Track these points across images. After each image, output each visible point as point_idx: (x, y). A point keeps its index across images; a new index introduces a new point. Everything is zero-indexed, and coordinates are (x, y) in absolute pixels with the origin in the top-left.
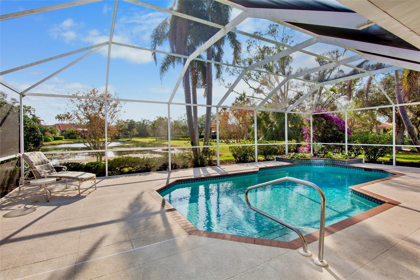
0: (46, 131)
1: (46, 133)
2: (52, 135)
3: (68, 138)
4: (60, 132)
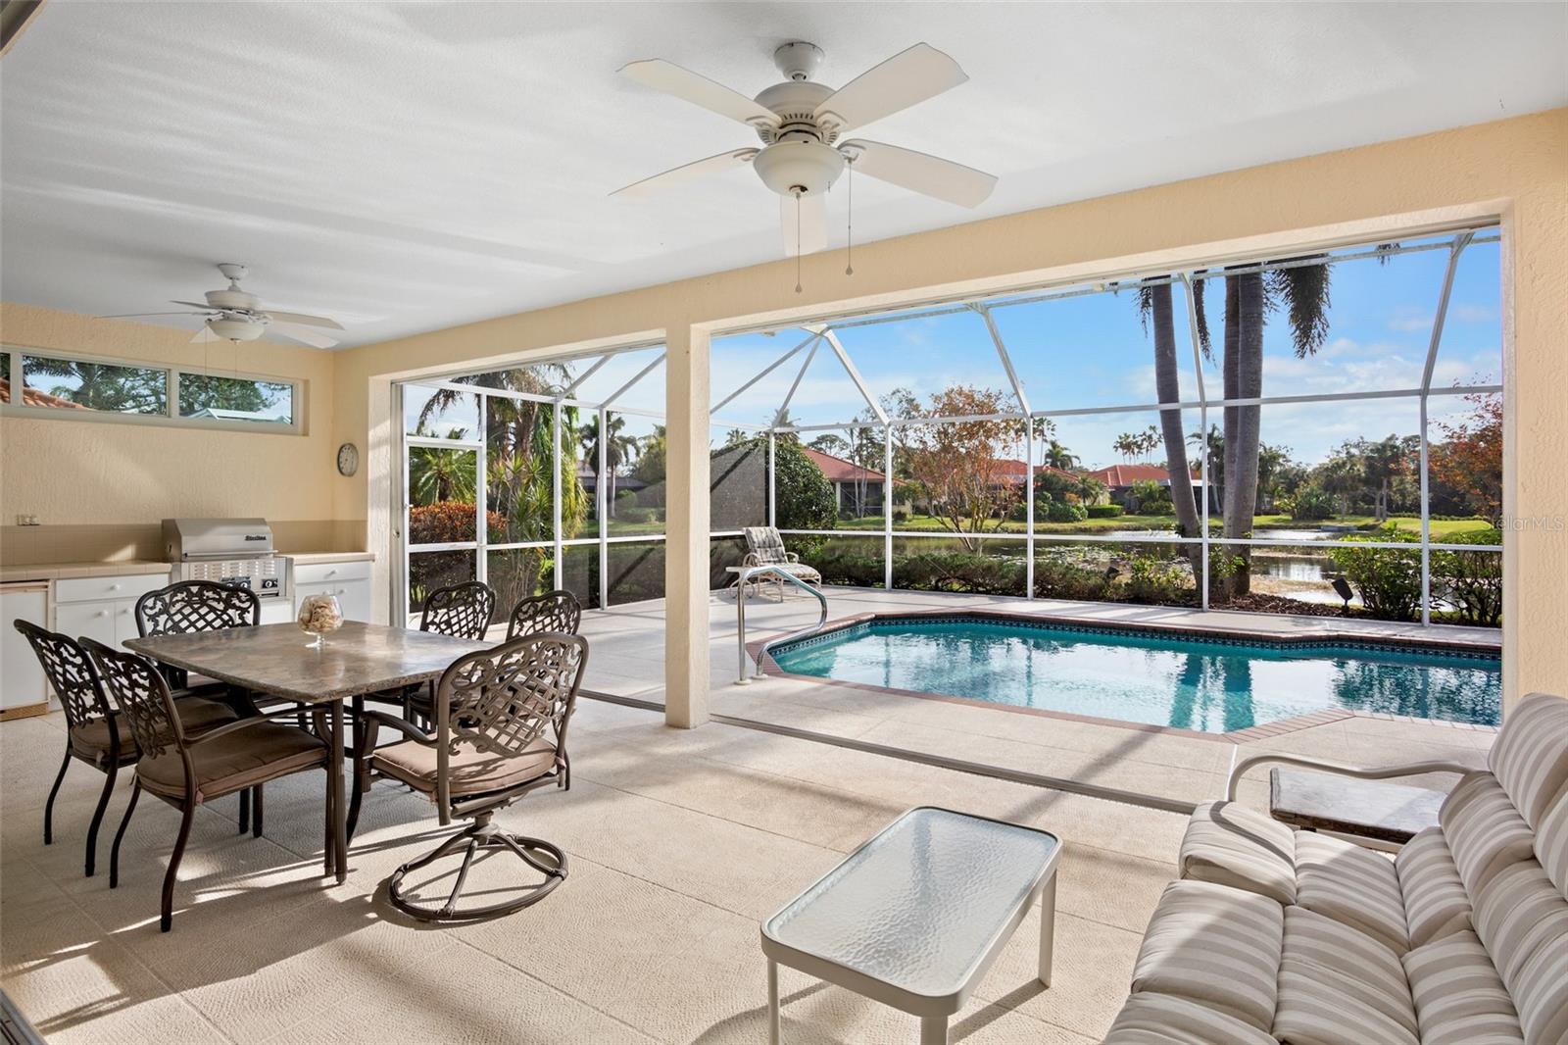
0: (1068, 491)
1: (1068, 495)
2: (1084, 502)
3: (1137, 512)
4: (1111, 493)
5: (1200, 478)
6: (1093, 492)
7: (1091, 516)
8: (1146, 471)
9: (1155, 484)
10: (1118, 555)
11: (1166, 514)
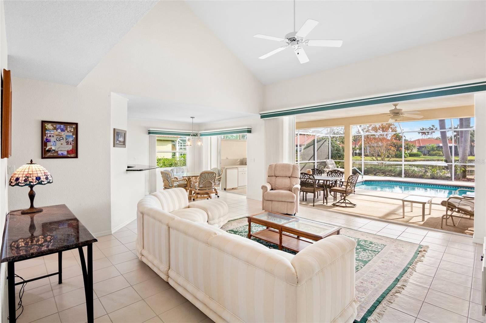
2: (408, 151)
3: (427, 155)
4: (417, 148)
5: (452, 143)
6: (411, 148)
7: (410, 156)
8: (430, 140)
9: (435, 145)
10: (422, 169)
11: (439, 156)
